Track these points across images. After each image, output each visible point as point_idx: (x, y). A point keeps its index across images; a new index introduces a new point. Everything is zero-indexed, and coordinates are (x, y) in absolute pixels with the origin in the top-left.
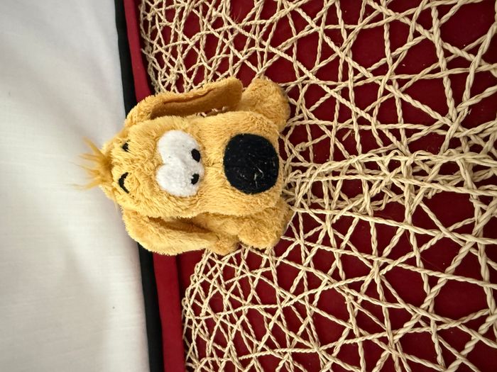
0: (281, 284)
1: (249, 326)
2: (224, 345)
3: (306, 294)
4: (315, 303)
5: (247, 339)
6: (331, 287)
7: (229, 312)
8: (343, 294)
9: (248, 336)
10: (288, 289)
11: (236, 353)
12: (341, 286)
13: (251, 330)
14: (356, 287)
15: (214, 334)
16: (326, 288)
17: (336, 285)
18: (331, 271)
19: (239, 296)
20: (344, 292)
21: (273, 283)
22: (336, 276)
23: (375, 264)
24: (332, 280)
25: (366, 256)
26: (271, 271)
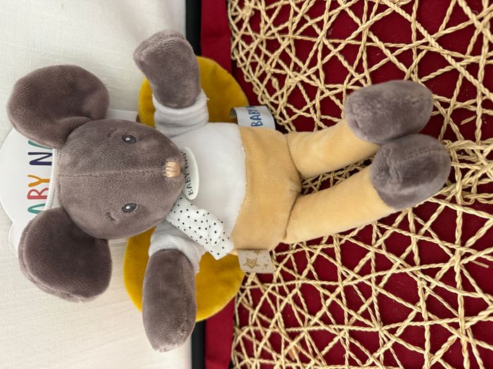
0: (344, 263)
1: (302, 300)
2: (271, 316)
3: (373, 275)
4: (382, 284)
5: (299, 313)
6: (403, 270)
7: (280, 285)
8: (415, 278)
9: (299, 310)
10: (352, 269)
11: (283, 324)
12: (414, 271)
13: (304, 305)
14: (432, 273)
15: (260, 304)
16: (398, 272)
17: (408, 270)
18: (404, 255)
19: (293, 269)
20: (416, 276)
21: (335, 260)
22: (410, 260)
23: (457, 253)
24: (405, 264)
25: (448, 244)
26: (333, 248)
